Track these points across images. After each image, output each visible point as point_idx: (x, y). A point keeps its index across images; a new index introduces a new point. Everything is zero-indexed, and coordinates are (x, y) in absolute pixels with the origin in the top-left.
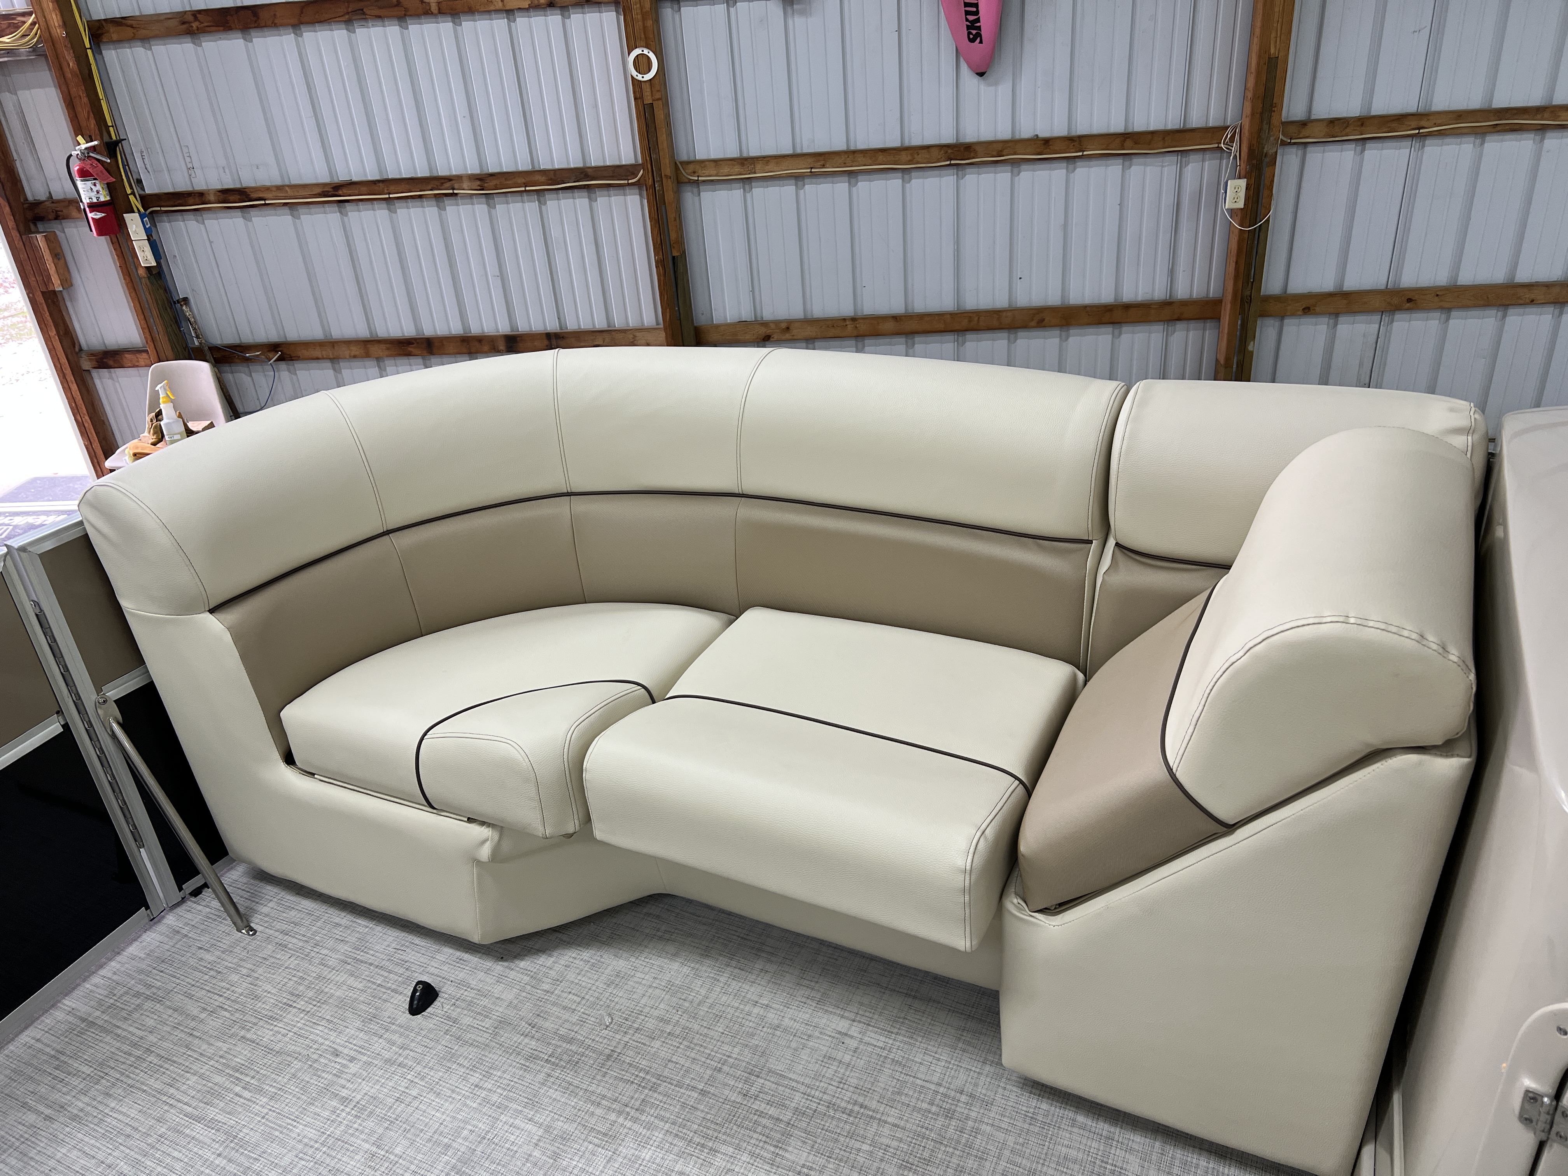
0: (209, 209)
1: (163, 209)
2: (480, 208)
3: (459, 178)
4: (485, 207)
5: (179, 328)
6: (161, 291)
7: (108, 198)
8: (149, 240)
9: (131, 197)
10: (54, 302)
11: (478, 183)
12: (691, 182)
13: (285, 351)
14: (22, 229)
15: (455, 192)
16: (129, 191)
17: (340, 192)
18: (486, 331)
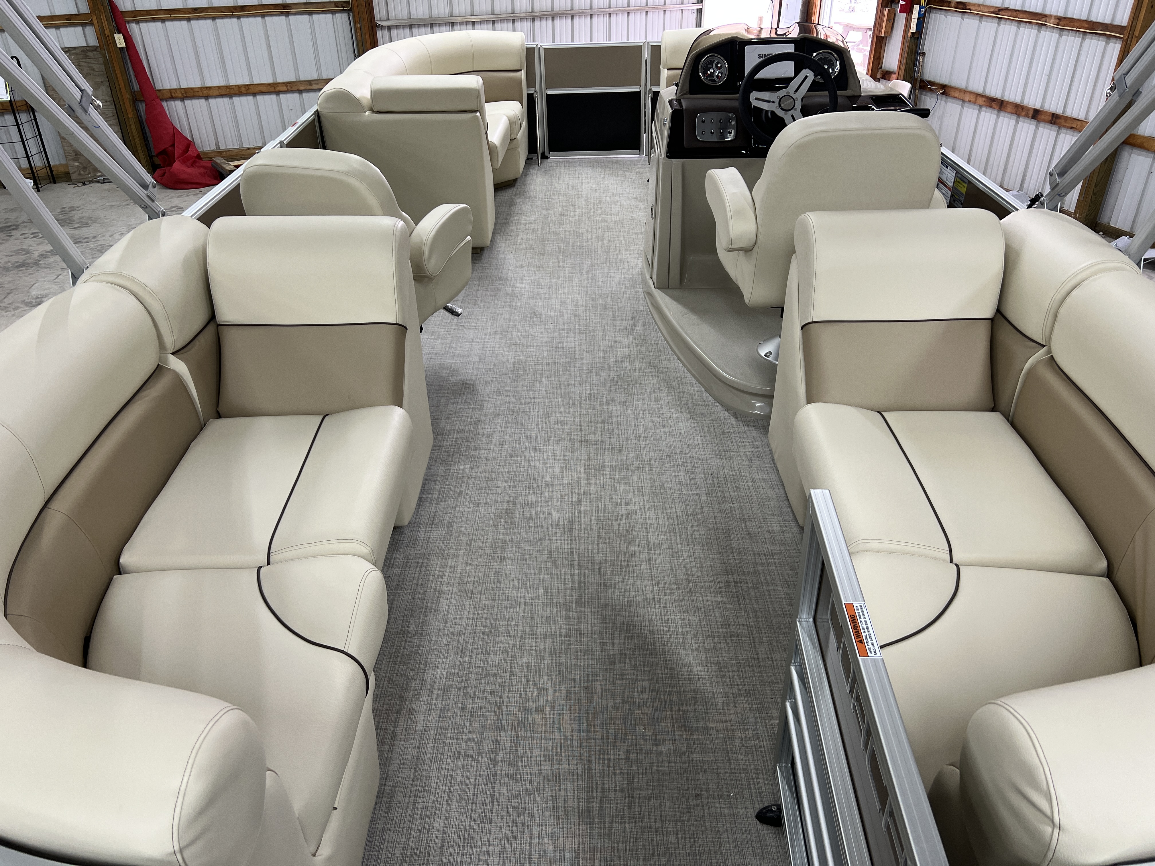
0: (949, 10)
1: (934, 6)
2: (1055, 35)
3: (1051, 16)
4: (1057, 35)
5: (914, 67)
6: (914, 47)
8: (918, 19)
10: (880, 42)
11: (1058, 21)
13: (946, 91)
14: (884, 4)
15: (1046, 23)
17: (1000, 13)
18: (1030, 104)
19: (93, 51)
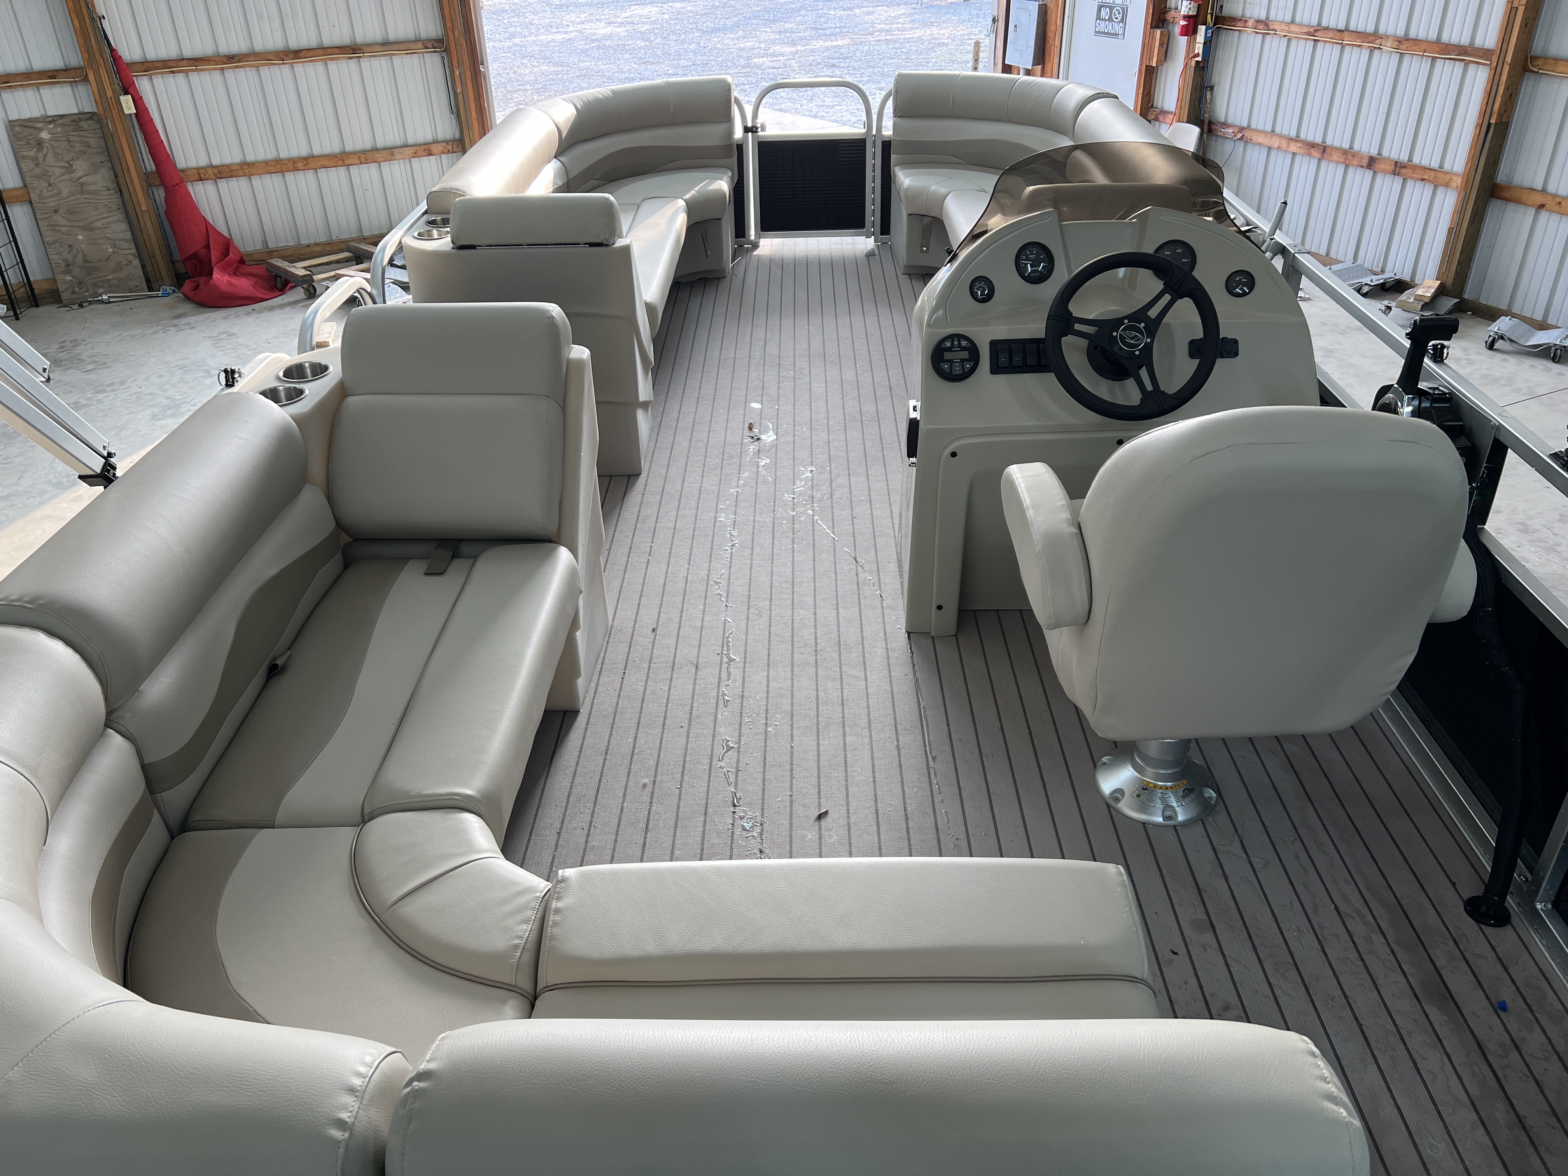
0: (1246, 31)
1: (1224, 26)
2: (1394, 61)
3: (1388, 37)
4: (1397, 61)
5: (1200, 105)
6: (1199, 79)
7: (1195, 13)
8: (1205, 43)
9: (1209, 16)
10: (1150, 73)
11: (1397, 43)
12: (1533, 71)
13: (1246, 135)
14: (1153, 25)
15: (1381, 46)
16: (1209, 12)
17: (1317, 34)
18: (1363, 150)
19: (87, 119)
